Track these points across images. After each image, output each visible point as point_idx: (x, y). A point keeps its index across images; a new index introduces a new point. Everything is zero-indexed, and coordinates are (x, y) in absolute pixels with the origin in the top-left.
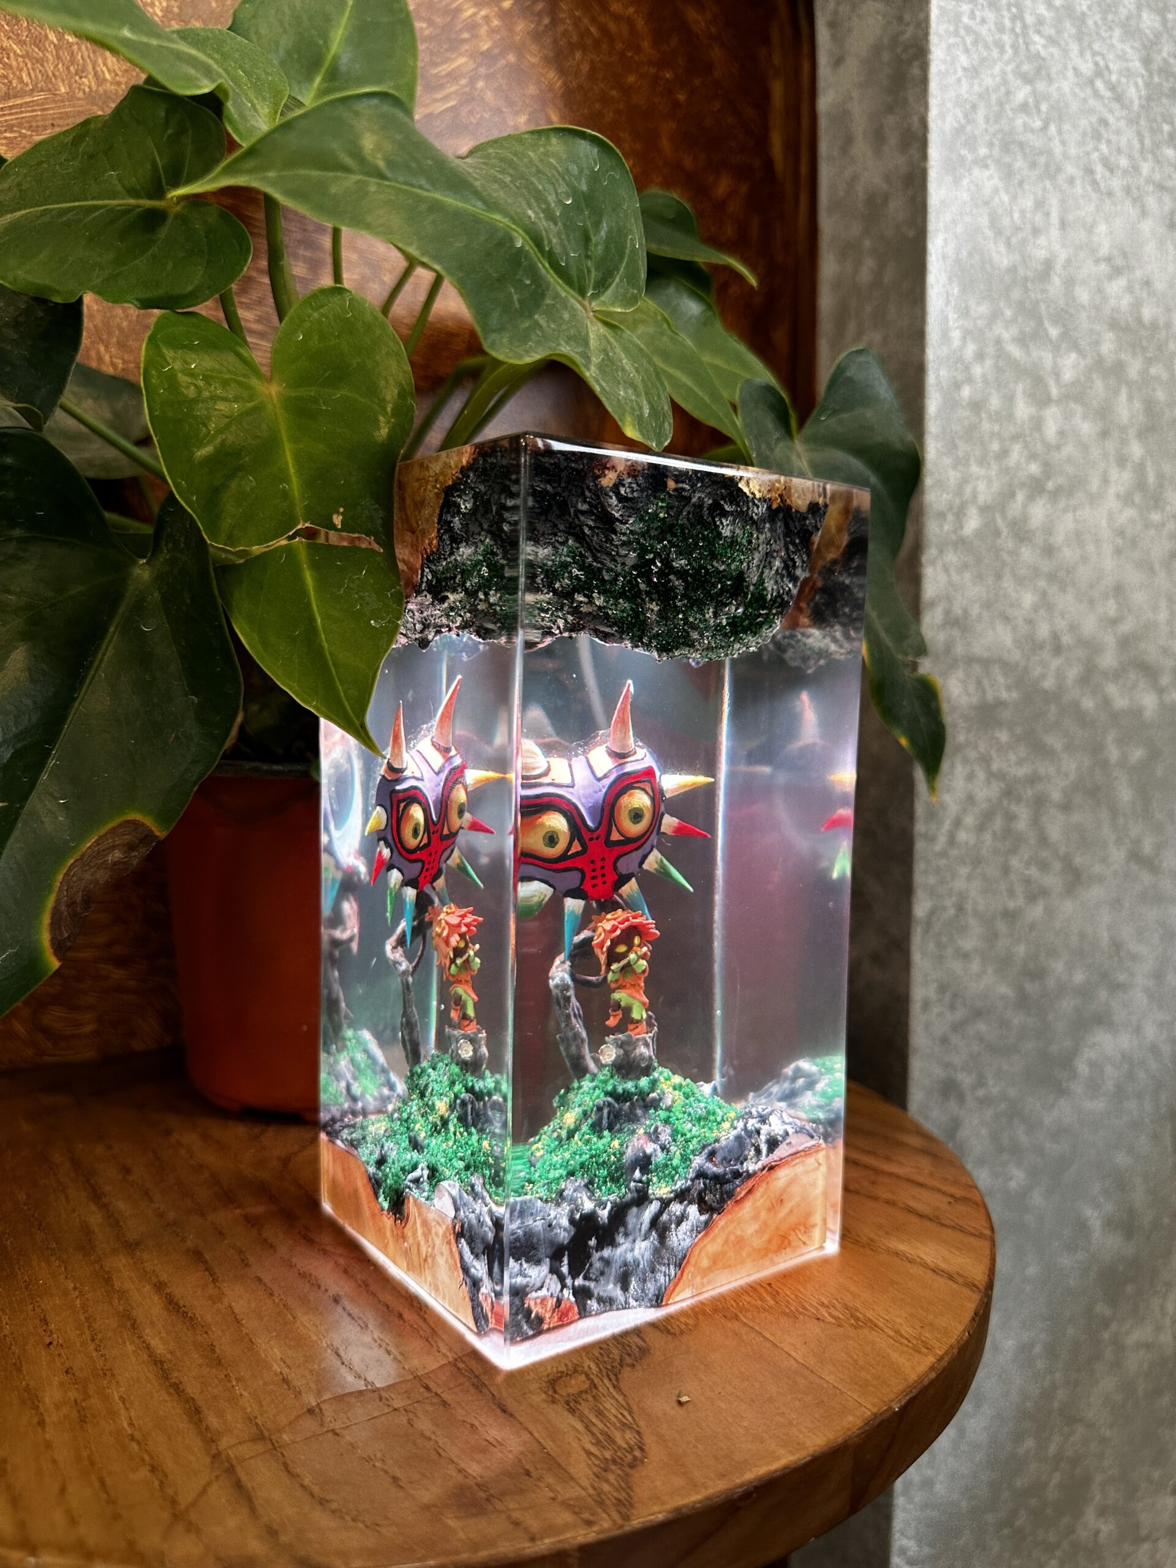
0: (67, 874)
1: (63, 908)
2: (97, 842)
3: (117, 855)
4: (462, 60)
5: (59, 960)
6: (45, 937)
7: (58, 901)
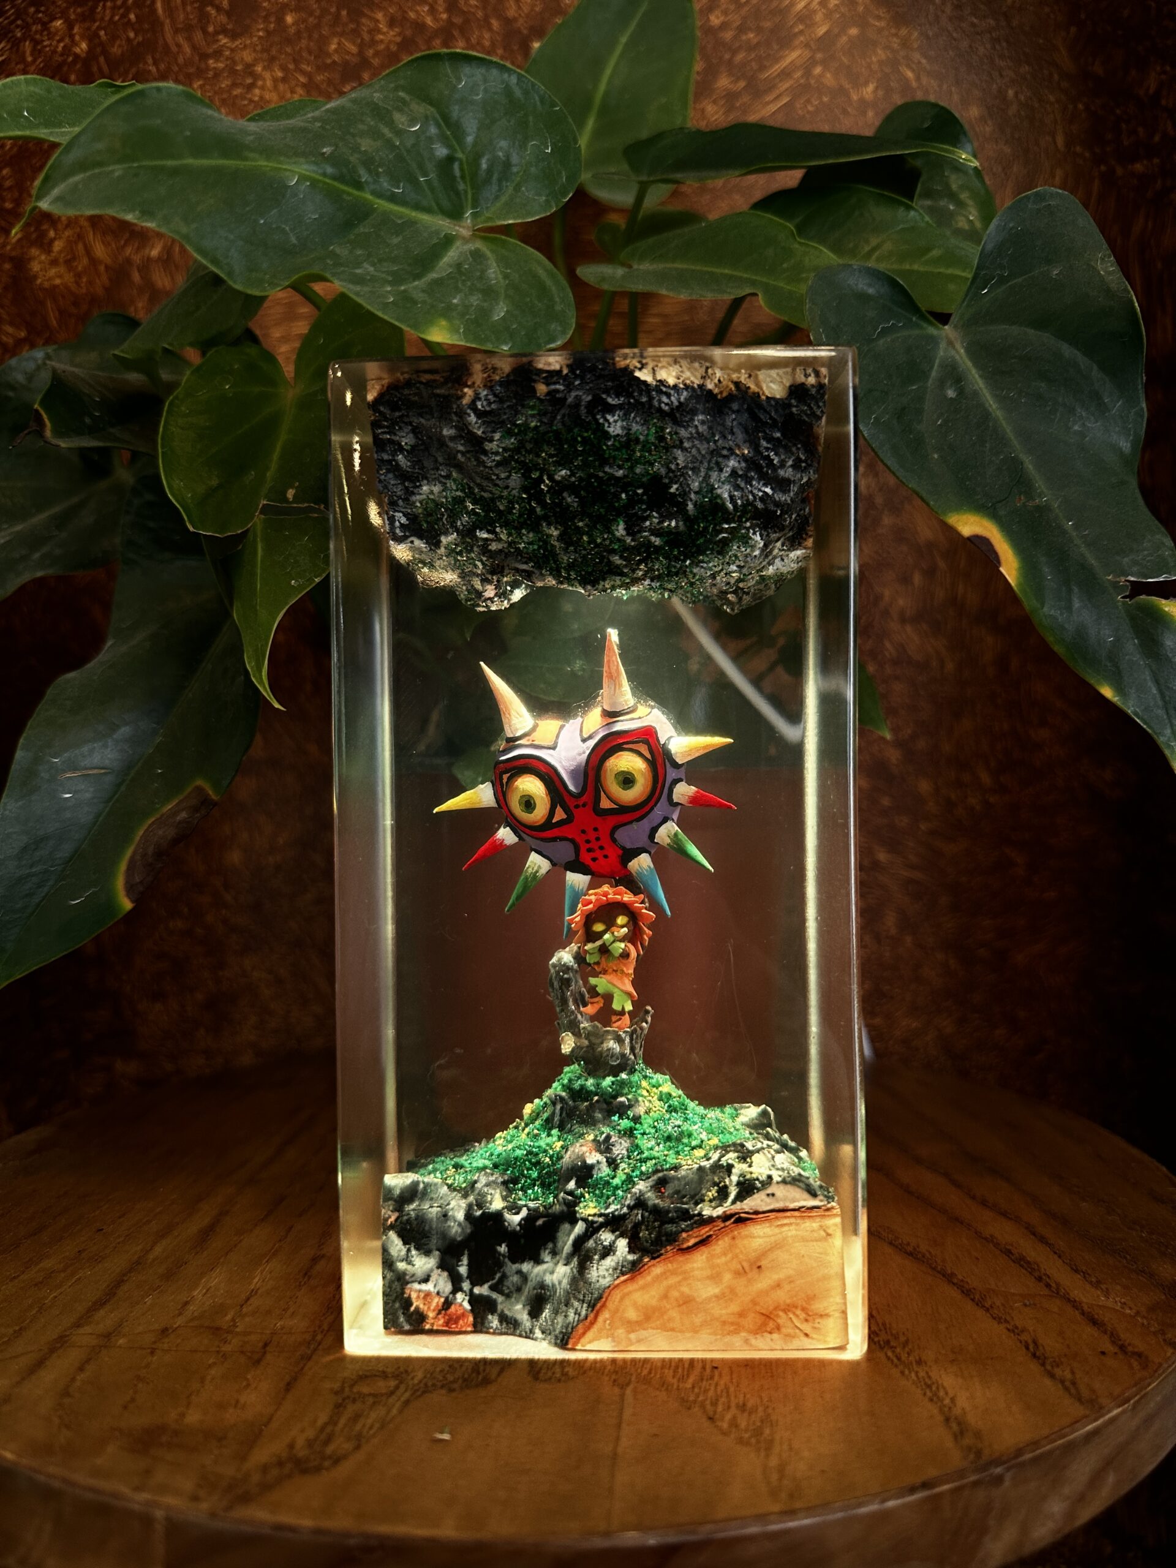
0: (147, 830)
1: (138, 857)
2: (177, 805)
3: (184, 815)
5: (132, 902)
6: (120, 882)
7: (134, 853)
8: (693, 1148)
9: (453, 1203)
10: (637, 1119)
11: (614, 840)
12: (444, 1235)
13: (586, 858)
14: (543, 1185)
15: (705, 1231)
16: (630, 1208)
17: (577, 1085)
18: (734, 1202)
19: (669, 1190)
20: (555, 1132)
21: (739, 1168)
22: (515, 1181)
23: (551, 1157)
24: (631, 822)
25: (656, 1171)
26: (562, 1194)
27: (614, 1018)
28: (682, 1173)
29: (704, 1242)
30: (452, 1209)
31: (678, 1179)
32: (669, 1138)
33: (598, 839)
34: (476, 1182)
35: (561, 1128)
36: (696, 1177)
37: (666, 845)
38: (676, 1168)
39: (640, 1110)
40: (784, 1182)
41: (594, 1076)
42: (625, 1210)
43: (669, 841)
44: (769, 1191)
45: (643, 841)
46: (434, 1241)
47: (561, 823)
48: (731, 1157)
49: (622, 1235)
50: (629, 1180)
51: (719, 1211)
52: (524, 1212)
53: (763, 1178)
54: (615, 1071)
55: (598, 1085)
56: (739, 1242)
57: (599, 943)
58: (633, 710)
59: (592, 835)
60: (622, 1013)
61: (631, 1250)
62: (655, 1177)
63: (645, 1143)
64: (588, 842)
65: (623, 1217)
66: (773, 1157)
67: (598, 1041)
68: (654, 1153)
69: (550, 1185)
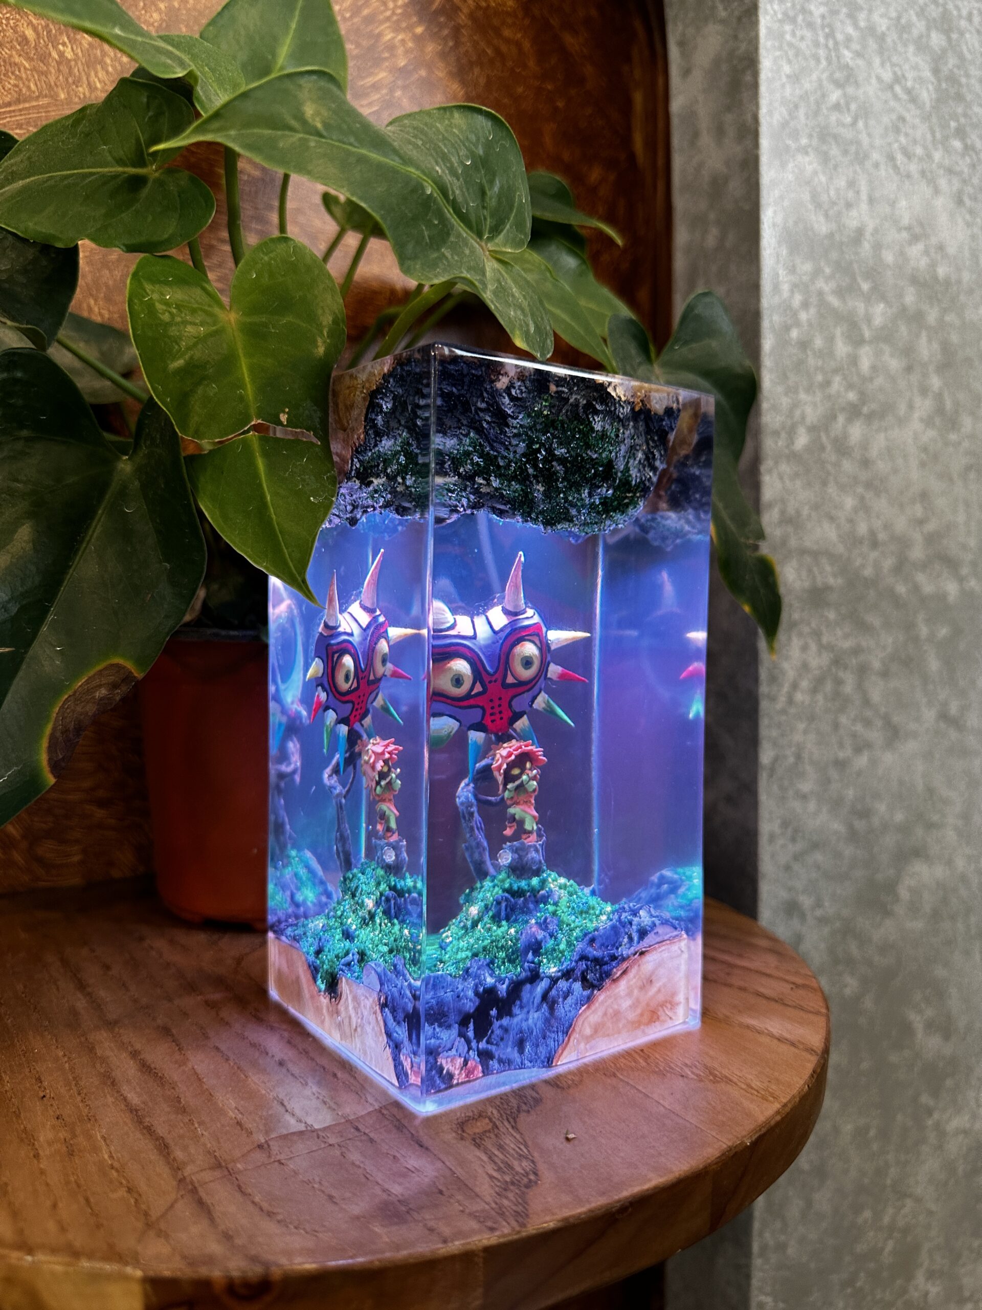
0: (62, 707)
1: (58, 734)
2: (87, 682)
3: (103, 692)
4: (382, 75)
5: (55, 777)
6: (43, 758)
7: (54, 729)
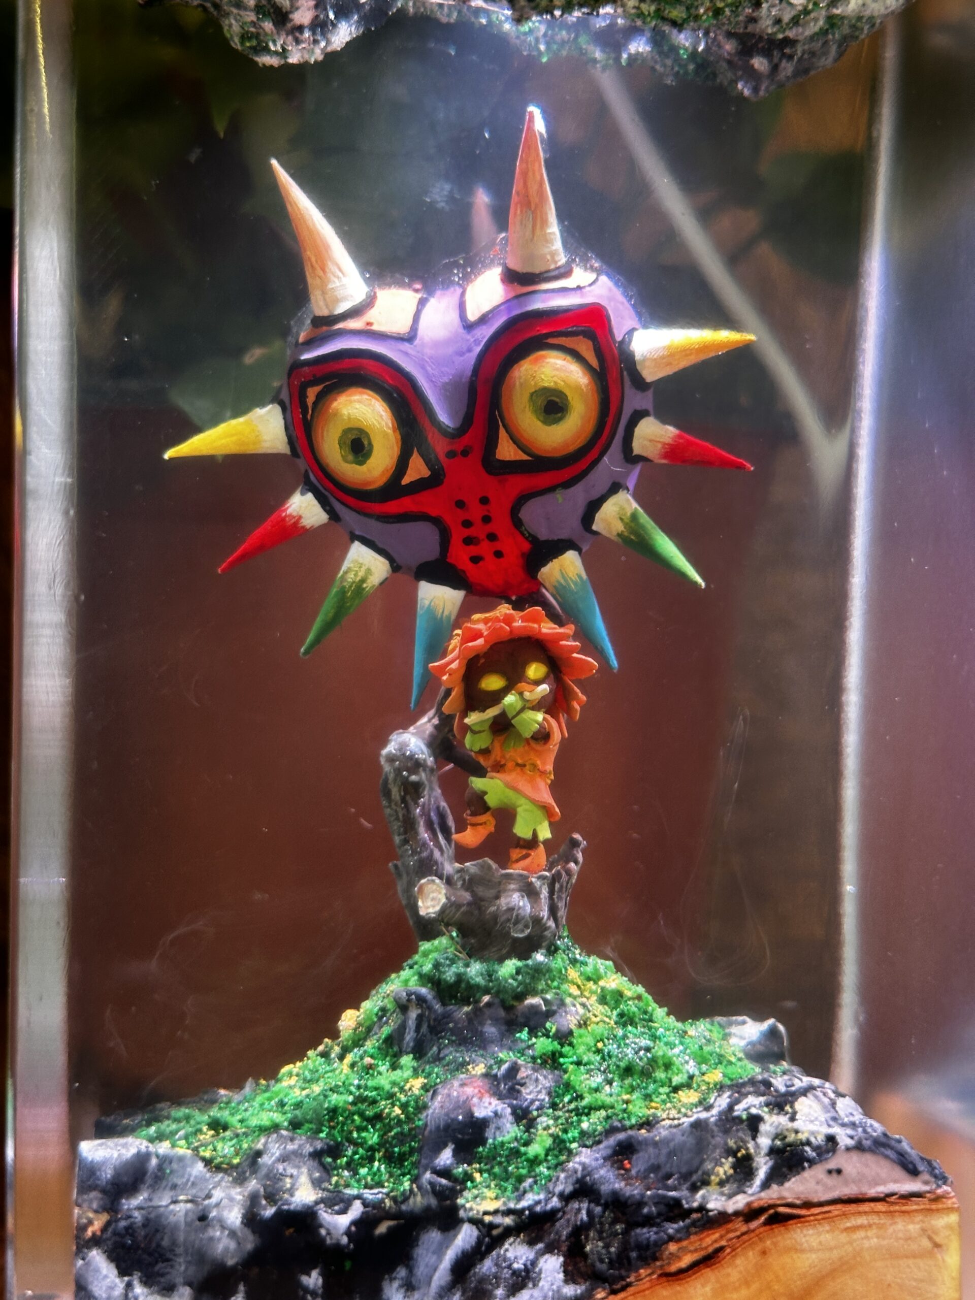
8: (676, 1089)
9: (218, 1194)
10: (564, 1037)
11: (518, 523)
12: (200, 1256)
13: (460, 556)
14: (389, 1158)
15: (711, 1240)
16: (566, 1198)
17: (449, 975)
18: (765, 1185)
19: (638, 1164)
20: (407, 1060)
21: (772, 1122)
22: (334, 1151)
23: (403, 1107)
24: (552, 489)
25: (610, 1131)
26: (428, 1175)
27: (515, 854)
28: (661, 1132)
29: (709, 1260)
30: (217, 1205)
31: (656, 1144)
32: (628, 1071)
33: (487, 519)
34: (259, 1154)
35: (419, 1052)
36: (691, 1141)
37: (614, 537)
38: (648, 1124)
39: (570, 1020)
40: (859, 1147)
41: (482, 959)
42: (555, 1202)
43: (620, 527)
44: (832, 1164)
45: (570, 527)
46: (181, 1268)
47: (420, 486)
48: (752, 1104)
49: (550, 1249)
50: (559, 1146)
51: (739, 1202)
52: (356, 1210)
53: (819, 1140)
54: (523, 949)
55: (490, 975)
56: (776, 1262)
57: (492, 712)
58: (566, 273)
59: (476, 512)
60: (532, 843)
61: (570, 1276)
62: (612, 1141)
63: (584, 1080)
64: (467, 524)
65: (550, 1216)
66: (833, 1104)
67: (491, 893)
68: (604, 1097)
69: (402, 1158)
